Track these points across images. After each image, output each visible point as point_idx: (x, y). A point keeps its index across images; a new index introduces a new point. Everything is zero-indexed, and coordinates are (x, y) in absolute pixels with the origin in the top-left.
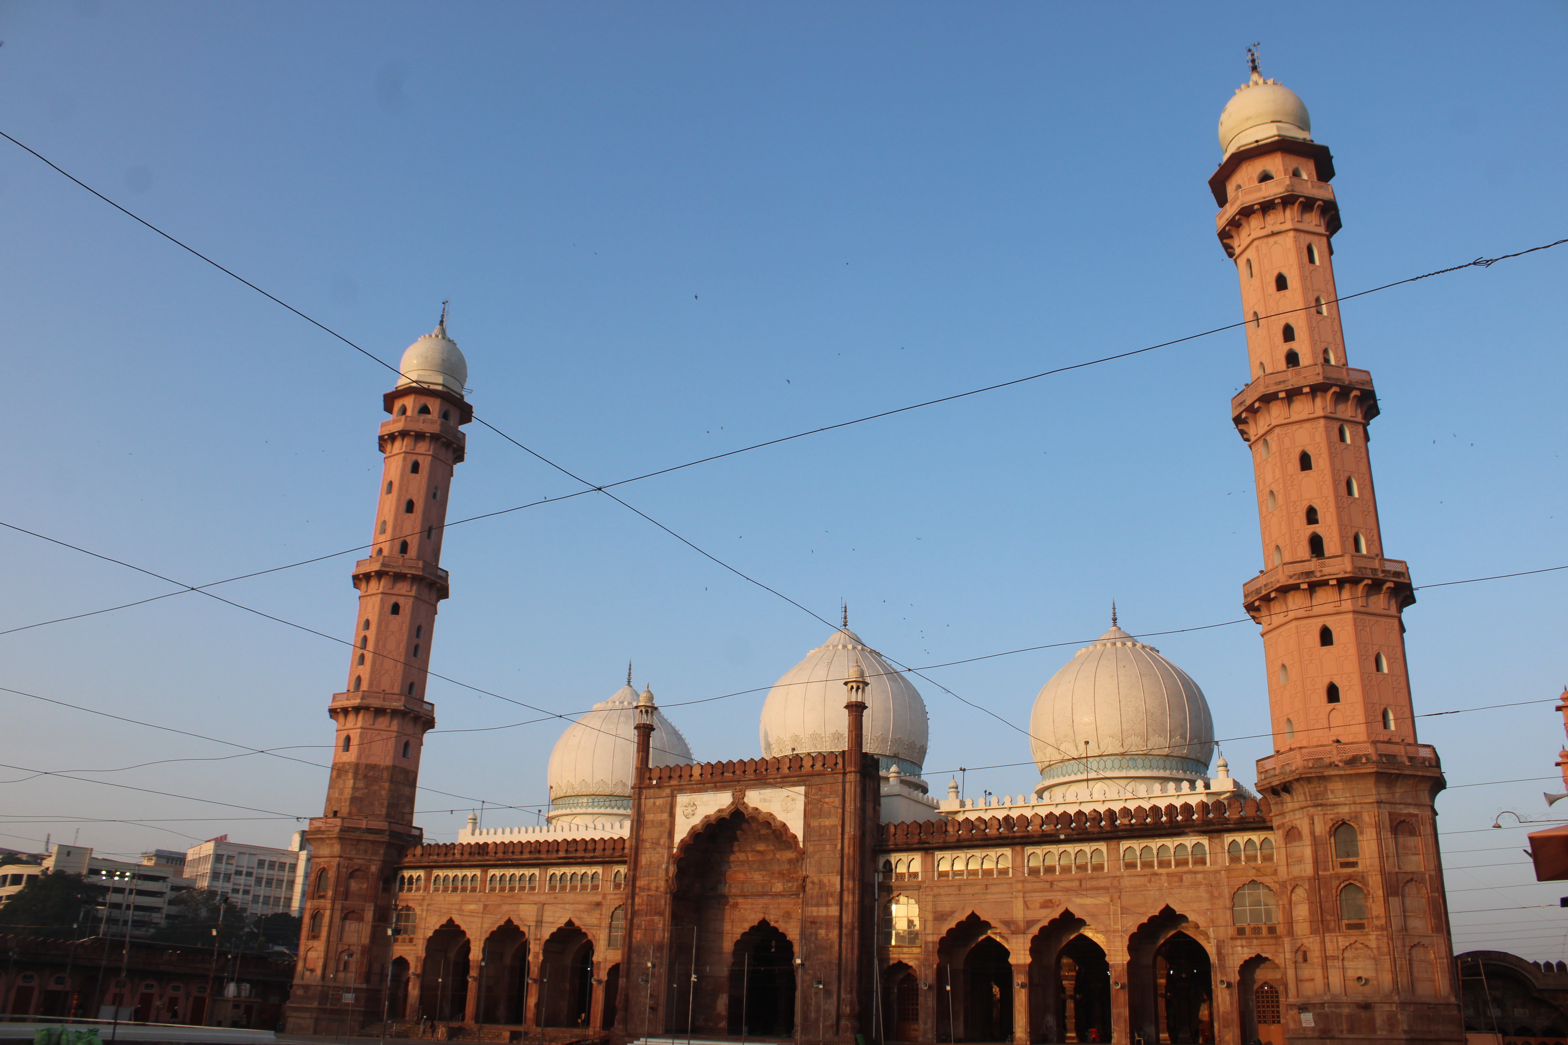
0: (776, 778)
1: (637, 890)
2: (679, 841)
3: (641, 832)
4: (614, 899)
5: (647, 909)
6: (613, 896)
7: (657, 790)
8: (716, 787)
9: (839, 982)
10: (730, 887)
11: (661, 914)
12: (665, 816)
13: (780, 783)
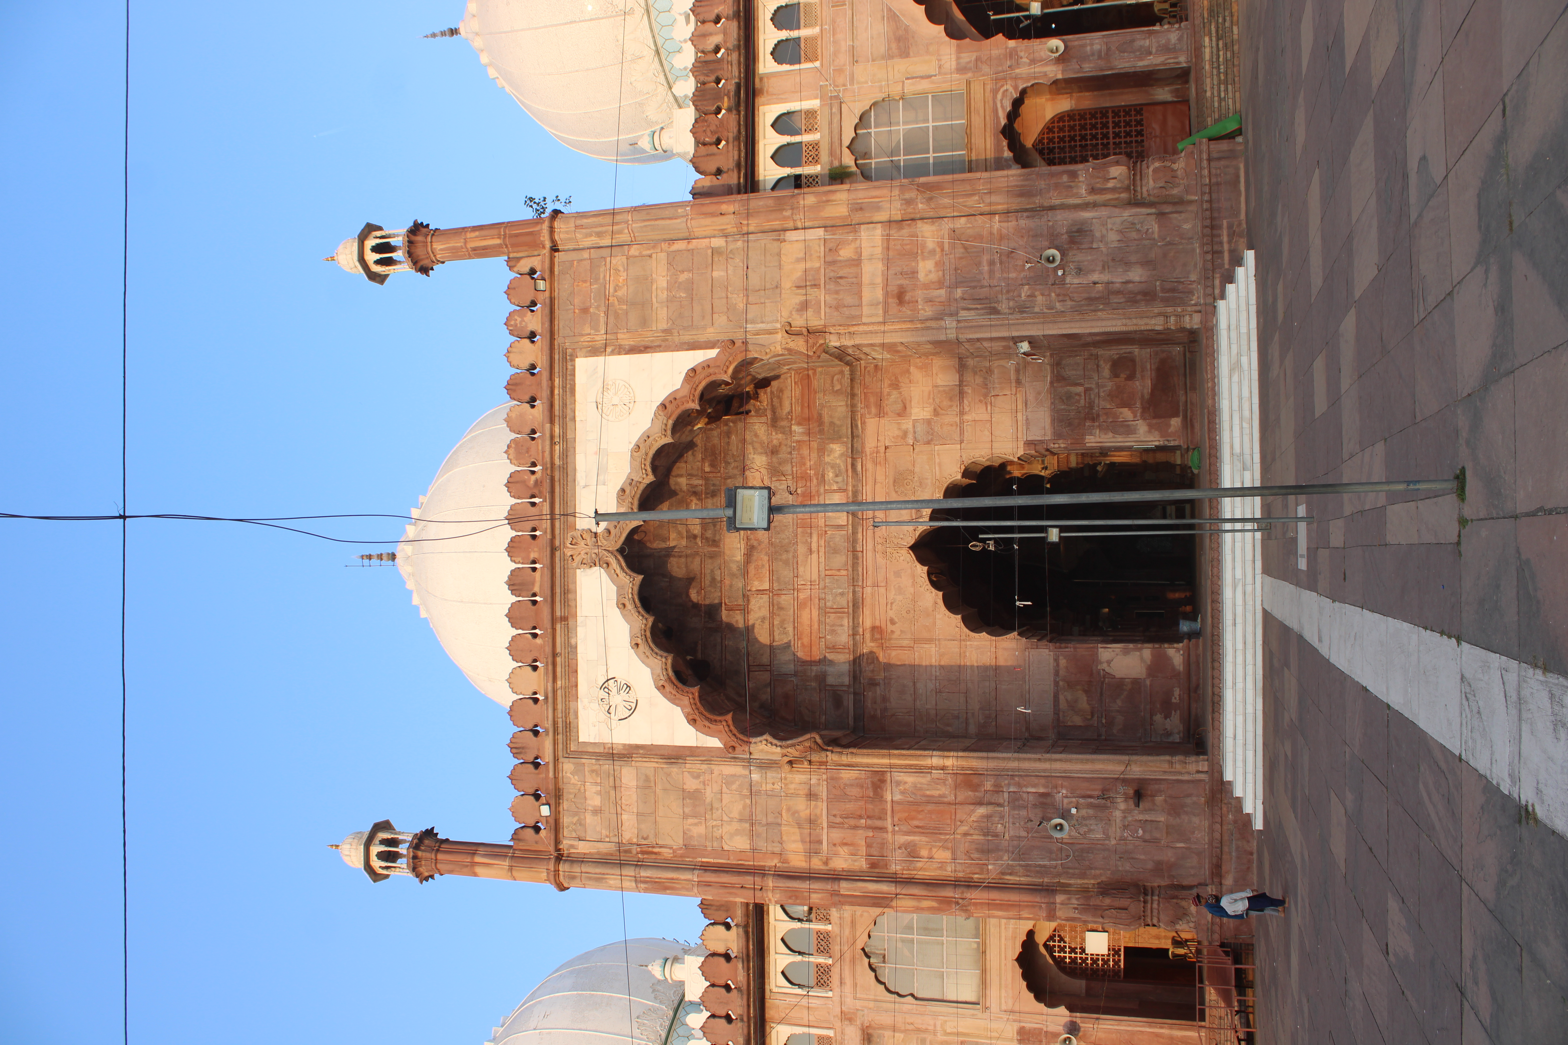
0: (552, 437)
1: (817, 864)
2: (691, 730)
3: (667, 853)
4: (855, 985)
5: (868, 827)
6: (848, 989)
7: (565, 805)
8: (564, 619)
9: (1052, 208)
10: (833, 648)
11: (878, 780)
12: (629, 775)
13: (564, 427)
